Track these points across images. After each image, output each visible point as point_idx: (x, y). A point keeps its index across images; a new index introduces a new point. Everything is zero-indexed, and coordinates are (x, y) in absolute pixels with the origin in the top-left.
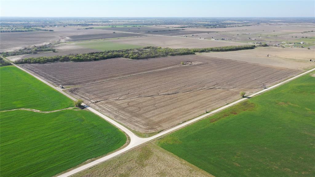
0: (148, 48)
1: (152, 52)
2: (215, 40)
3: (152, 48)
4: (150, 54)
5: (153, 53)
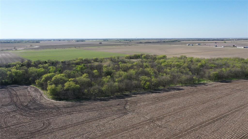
0: (137, 57)
1: (147, 66)
2: (244, 48)
3: (145, 57)
4: (138, 74)
5: (148, 69)
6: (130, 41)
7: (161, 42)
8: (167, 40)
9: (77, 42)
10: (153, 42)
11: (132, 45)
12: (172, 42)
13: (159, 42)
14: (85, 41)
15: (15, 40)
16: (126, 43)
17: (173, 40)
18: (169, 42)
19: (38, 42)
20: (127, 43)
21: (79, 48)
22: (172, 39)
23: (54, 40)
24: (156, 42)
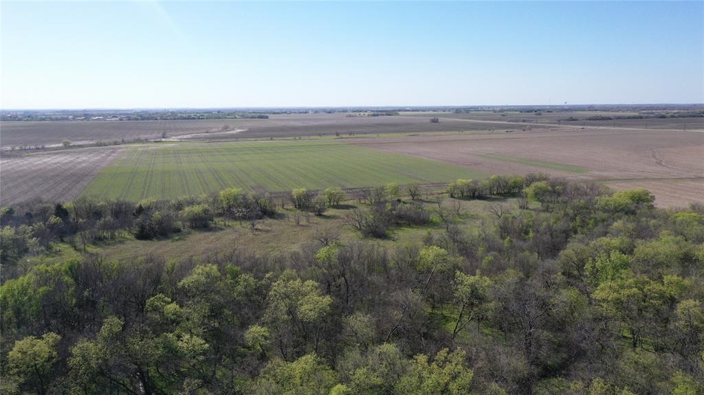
6: (536, 114)
7: (647, 117)
8: (675, 111)
9: (374, 115)
10: (619, 118)
11: (536, 127)
12: (694, 116)
13: (641, 118)
14: (398, 115)
15: (219, 112)
16: (517, 121)
17: (697, 111)
18: (680, 116)
19: (262, 117)
20: (524, 121)
21: (348, 136)
22: (695, 105)
23: (316, 111)
24: (629, 118)
